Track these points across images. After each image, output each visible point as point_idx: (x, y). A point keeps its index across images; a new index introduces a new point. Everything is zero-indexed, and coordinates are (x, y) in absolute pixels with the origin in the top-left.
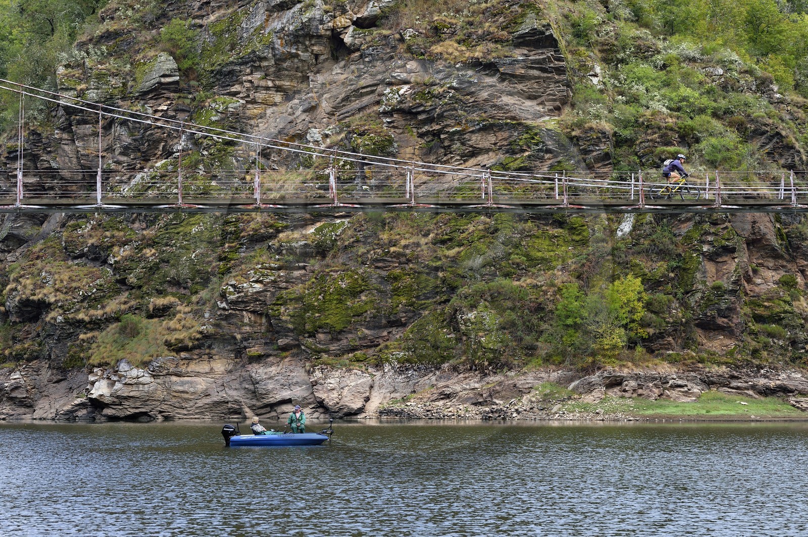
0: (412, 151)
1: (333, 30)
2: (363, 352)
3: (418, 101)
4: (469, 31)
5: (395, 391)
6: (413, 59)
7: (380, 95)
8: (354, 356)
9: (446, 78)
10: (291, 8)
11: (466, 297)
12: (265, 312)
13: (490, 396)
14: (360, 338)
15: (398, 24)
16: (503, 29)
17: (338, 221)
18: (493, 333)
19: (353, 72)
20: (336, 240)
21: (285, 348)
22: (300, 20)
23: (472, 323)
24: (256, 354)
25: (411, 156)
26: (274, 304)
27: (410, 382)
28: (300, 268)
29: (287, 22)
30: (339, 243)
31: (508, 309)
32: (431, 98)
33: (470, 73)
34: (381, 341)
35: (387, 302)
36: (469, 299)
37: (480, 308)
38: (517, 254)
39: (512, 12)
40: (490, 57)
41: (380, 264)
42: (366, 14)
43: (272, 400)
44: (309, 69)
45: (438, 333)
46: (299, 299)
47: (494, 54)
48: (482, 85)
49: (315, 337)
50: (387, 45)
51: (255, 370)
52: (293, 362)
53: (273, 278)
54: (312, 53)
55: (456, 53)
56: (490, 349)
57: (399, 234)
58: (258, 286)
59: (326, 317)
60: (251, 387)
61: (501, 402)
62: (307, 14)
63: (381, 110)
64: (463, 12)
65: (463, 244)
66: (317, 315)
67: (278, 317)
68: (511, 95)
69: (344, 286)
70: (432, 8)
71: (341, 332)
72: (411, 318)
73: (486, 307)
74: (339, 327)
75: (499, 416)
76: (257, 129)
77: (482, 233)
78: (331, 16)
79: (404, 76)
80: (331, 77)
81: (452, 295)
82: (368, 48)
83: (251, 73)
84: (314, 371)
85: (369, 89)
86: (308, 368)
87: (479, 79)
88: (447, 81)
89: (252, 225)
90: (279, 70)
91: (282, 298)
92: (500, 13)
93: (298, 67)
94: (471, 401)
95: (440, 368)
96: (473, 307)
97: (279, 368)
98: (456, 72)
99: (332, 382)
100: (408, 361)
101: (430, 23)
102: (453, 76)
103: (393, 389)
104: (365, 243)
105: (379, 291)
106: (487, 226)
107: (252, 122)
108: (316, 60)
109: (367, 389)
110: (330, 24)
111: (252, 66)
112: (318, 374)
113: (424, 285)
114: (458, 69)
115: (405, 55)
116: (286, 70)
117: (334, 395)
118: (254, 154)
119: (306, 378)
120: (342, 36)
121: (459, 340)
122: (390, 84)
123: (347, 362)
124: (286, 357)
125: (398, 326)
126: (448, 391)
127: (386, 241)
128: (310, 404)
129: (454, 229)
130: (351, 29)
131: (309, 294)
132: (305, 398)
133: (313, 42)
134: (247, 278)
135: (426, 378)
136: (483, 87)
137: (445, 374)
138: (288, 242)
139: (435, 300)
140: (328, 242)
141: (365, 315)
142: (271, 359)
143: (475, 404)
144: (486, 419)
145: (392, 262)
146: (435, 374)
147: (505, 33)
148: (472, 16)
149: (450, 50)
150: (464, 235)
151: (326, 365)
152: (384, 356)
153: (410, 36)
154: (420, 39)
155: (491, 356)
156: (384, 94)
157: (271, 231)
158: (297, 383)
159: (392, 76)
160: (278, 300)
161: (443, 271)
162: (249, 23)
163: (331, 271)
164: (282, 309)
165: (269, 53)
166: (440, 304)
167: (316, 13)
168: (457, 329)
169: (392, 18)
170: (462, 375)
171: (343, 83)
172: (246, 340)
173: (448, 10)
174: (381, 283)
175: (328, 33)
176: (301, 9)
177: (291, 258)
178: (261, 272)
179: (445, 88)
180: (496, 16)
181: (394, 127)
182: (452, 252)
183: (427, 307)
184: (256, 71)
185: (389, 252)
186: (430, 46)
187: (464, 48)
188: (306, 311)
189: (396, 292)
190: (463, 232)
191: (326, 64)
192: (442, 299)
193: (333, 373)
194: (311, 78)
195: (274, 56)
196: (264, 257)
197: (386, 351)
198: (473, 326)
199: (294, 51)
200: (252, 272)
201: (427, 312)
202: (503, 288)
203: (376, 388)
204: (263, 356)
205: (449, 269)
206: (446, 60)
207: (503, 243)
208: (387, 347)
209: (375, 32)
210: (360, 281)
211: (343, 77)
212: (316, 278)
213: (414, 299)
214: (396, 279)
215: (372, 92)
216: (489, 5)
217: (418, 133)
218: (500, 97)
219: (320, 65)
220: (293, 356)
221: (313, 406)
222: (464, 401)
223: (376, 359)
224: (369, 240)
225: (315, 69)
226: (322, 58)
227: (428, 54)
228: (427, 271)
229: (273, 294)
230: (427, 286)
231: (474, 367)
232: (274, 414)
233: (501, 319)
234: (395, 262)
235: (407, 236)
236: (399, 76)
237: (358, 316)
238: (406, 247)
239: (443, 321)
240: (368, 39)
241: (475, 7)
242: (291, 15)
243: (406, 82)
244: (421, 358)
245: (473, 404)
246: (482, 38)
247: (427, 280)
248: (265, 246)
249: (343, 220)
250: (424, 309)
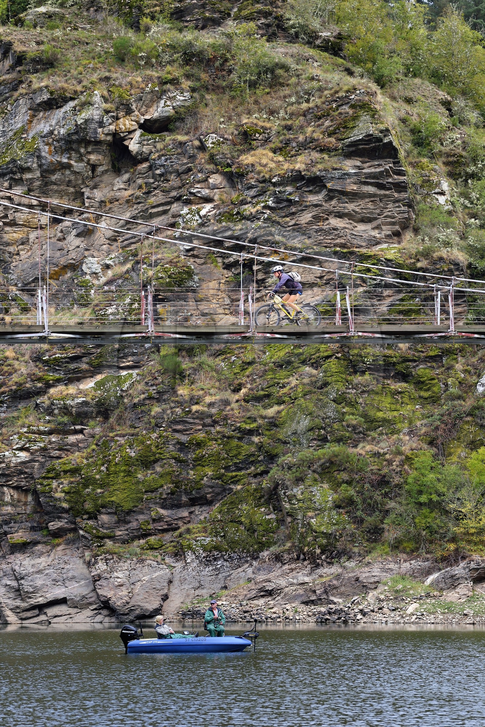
0: (217, 285)
1: (115, 134)
2: (157, 538)
3: (224, 224)
4: (288, 137)
5: (200, 586)
6: (217, 172)
7: (174, 216)
8: (147, 543)
9: (259, 195)
10: (61, 107)
11: (289, 468)
12: (32, 487)
13: (326, 592)
14: (154, 520)
15: (196, 128)
16: (330, 135)
17: (124, 373)
18: (326, 513)
19: (140, 187)
20: (122, 396)
21: (58, 534)
22: (73, 122)
23: (299, 501)
24: (20, 541)
25: (214, 292)
26: (44, 478)
27: (220, 576)
28: (76, 432)
29: (57, 124)
30: (126, 400)
31: (343, 482)
32: (240, 220)
33: (289, 189)
34: (180, 523)
35: (188, 474)
36: (294, 470)
37: (308, 482)
38: (353, 414)
39: (340, 114)
40: (314, 169)
41: (179, 427)
42: (156, 115)
43: (41, 600)
44: (83, 183)
45: (254, 513)
46: (75, 471)
47: (320, 166)
48: (304, 204)
49: (96, 518)
50: (183, 154)
51: (18, 562)
52: (68, 551)
53: (42, 445)
54: (88, 162)
55: (272, 165)
56: (323, 533)
57: (203, 389)
58: (24, 456)
59: (111, 494)
60: (14, 584)
61: (341, 601)
62: (83, 115)
63: (177, 234)
64: (278, 113)
65: (284, 402)
66: (99, 491)
67: (48, 494)
68: (340, 217)
69: (133, 454)
70: (240, 109)
71: (130, 512)
72: (218, 494)
73: (316, 480)
74: (127, 506)
75: (339, 618)
76: (17, 257)
77: (308, 388)
78: (113, 117)
79: (206, 192)
80: (112, 193)
81: (271, 466)
82: (159, 157)
83: (10, 188)
84: (96, 562)
85: (160, 209)
86: (88, 559)
87: (301, 196)
88: (261, 198)
89: (15, 378)
90: (46, 184)
91: (55, 469)
92: (326, 115)
93: (70, 181)
94: (301, 599)
95: (258, 557)
96: (299, 480)
97: (50, 559)
98: (272, 188)
99: (120, 575)
100: (216, 548)
101: (237, 126)
102: (268, 193)
103: (197, 585)
104: (158, 400)
105: (178, 460)
106: (314, 379)
107: (11, 249)
108: (93, 173)
109: (166, 584)
110: (112, 127)
111: (11, 179)
112: (101, 566)
113: (235, 452)
114: (274, 185)
115: (207, 167)
116: (55, 184)
117: (124, 592)
118: (14, 288)
119: (85, 571)
120: (126, 143)
121: (281, 522)
122: (188, 202)
123: (138, 550)
124: (58, 545)
125: (201, 505)
126: (269, 586)
127: (187, 398)
128: (90, 604)
129: (271, 383)
130: (138, 133)
131: (88, 465)
132: (84, 597)
133: (89, 150)
134: (10, 445)
135: (240, 570)
136: (306, 206)
137: (265, 565)
138: (62, 399)
139: (249, 471)
140: (112, 399)
141: (160, 490)
142: (39, 547)
143: (306, 603)
144: (323, 622)
145: (195, 424)
146: (251, 565)
147: (332, 140)
148: (290, 119)
149: (264, 161)
150: (285, 390)
151: (111, 554)
152: (185, 543)
153: (213, 143)
154: (225, 147)
155: (324, 541)
156: (180, 215)
157: (39, 385)
158: (73, 578)
159: (191, 193)
160: (48, 472)
161: (259, 434)
162: (6, 124)
163: (117, 435)
164: (54, 484)
165: (33, 162)
166: (255, 476)
167: (93, 113)
168: (278, 509)
169: (189, 121)
170: (286, 567)
171: (128, 201)
172: (6, 524)
173: (260, 110)
174: (180, 450)
175: (109, 138)
176: (75, 107)
177: (65, 419)
178: (27, 437)
179: (259, 207)
180: (320, 118)
181: (194, 256)
182: (271, 412)
183: (239, 481)
184: (16, 185)
185: (190, 411)
186: (239, 156)
187: (281, 159)
188: (86, 486)
189: (199, 462)
190: (284, 387)
191: (105, 178)
192: (259, 471)
193: (121, 564)
194: (87, 194)
195: (40, 166)
196: (31, 419)
197: (188, 536)
198: (300, 504)
199: (65, 161)
200: (15, 436)
201: (239, 487)
202: (336, 456)
203: (176, 583)
204: (29, 543)
205: (267, 433)
206: (259, 173)
207: (334, 401)
208: (188, 531)
209: (168, 138)
210: (154, 449)
211: (127, 193)
212: (97, 445)
213: (223, 471)
214: (199, 445)
215: (165, 212)
216: (311, 105)
217: (224, 263)
218: (327, 219)
219: (97, 179)
220: (67, 544)
221: (94, 607)
222: (291, 599)
223: (174, 547)
224: (165, 397)
225: (91, 183)
226: (100, 169)
227: (236, 165)
228: (239, 435)
229: (42, 465)
230: (239, 454)
231: (302, 556)
232: (43, 618)
233: (336, 496)
234: (198, 424)
235: (212, 391)
236: (199, 192)
237: (152, 492)
238: (211, 405)
239: (260, 498)
240: (159, 146)
241: (294, 108)
242: (61, 114)
243: (208, 200)
244: (233, 544)
245: (303, 603)
246: (304, 146)
247: (238, 447)
248: (32, 404)
249: (130, 372)
250: (236, 483)
